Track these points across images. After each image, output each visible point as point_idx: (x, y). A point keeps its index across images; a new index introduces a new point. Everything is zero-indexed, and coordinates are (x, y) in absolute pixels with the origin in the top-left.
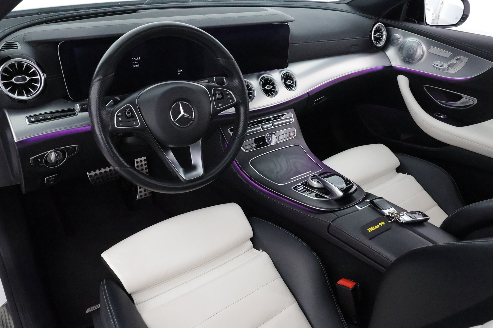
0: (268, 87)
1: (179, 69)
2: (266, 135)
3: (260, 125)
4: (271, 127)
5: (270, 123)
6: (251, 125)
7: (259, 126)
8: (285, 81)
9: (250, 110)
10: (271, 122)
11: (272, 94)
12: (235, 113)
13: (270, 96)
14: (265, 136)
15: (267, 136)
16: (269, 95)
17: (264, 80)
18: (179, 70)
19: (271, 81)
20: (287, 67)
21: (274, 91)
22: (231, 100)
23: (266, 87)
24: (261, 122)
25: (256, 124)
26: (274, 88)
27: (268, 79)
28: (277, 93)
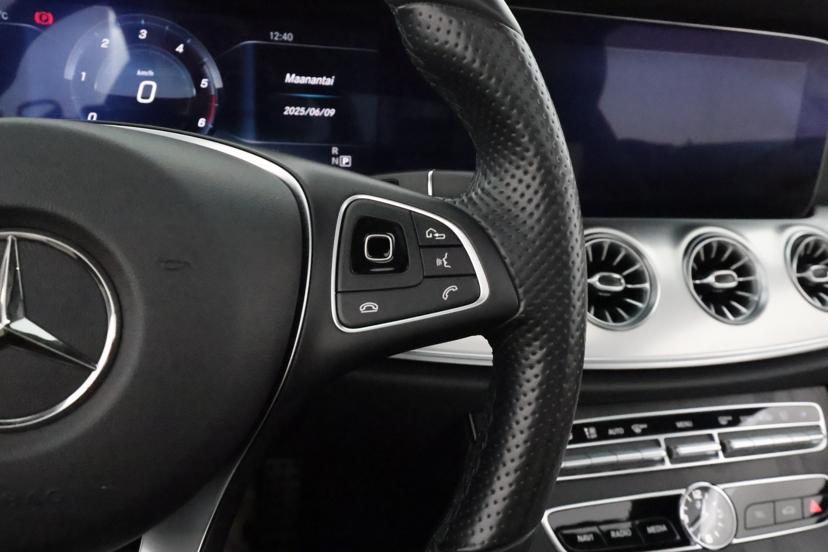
0: (719, 279)
1: (335, 150)
2: (682, 491)
3: (661, 438)
4: (716, 455)
5: (710, 438)
6: (620, 431)
7: (657, 444)
8: (801, 268)
9: (586, 366)
10: (715, 432)
11: (735, 312)
12: (490, 364)
13: (724, 315)
14: (678, 497)
15: (691, 495)
16: (720, 313)
17: (708, 248)
18: (336, 156)
19: (735, 257)
20: (810, 214)
21: (744, 302)
22: (454, 288)
23: (711, 279)
24: (666, 425)
25: (644, 432)
26: (746, 286)
27: (722, 247)
28: (757, 310)
